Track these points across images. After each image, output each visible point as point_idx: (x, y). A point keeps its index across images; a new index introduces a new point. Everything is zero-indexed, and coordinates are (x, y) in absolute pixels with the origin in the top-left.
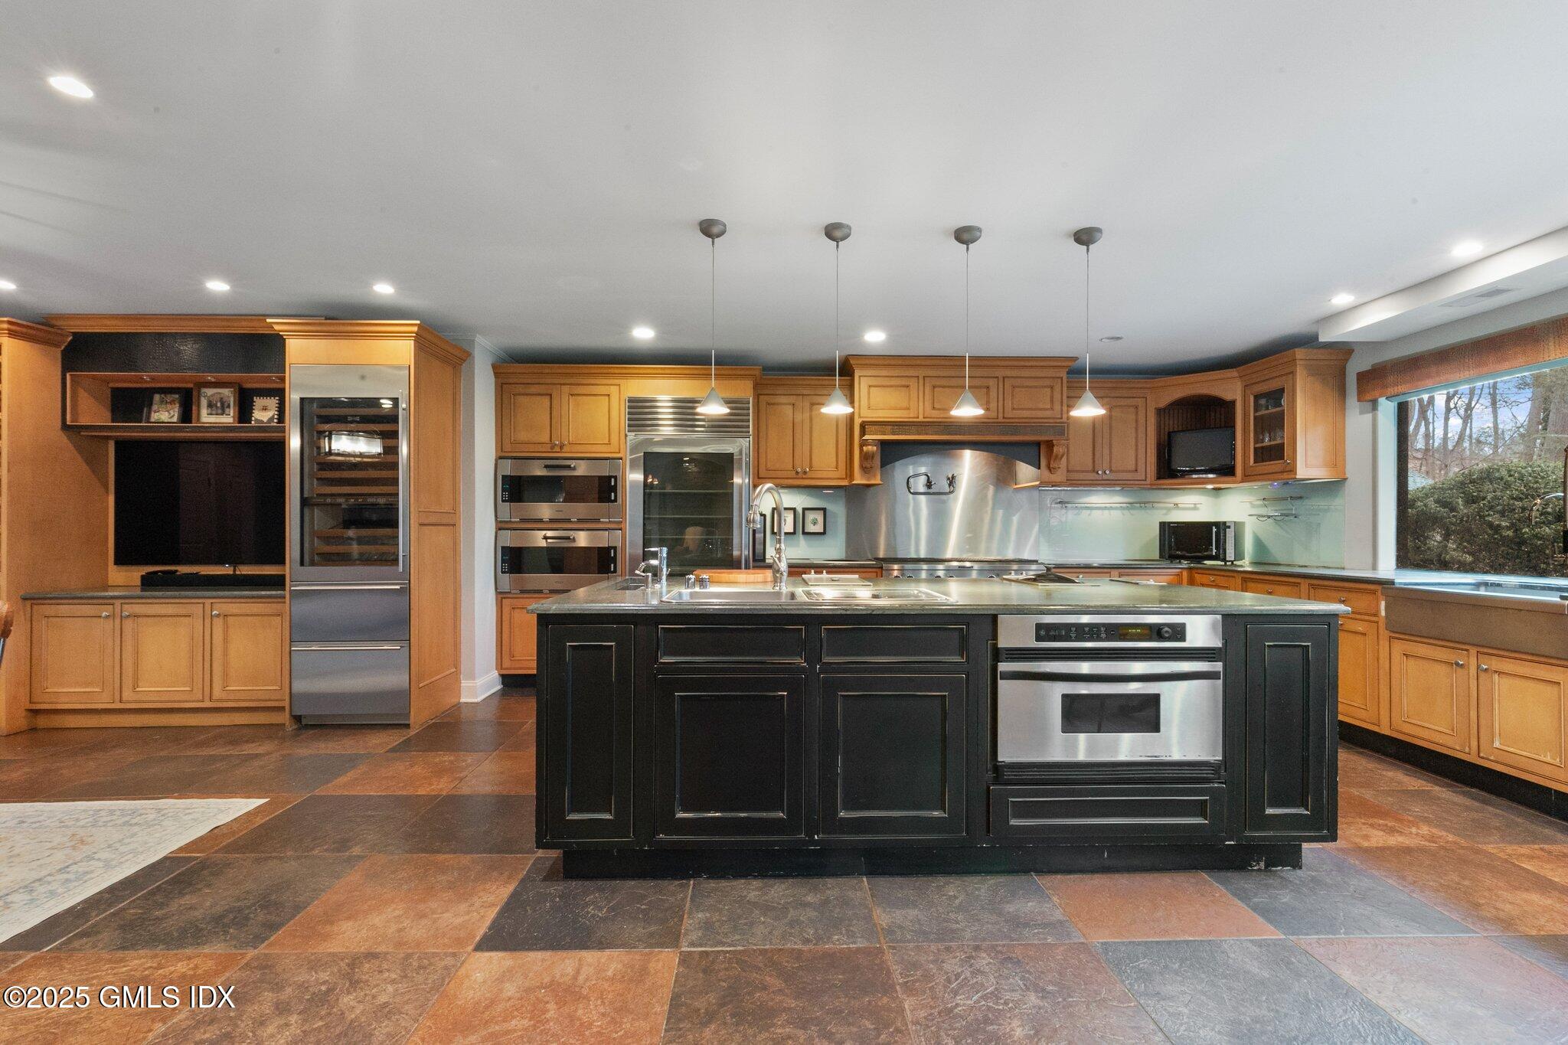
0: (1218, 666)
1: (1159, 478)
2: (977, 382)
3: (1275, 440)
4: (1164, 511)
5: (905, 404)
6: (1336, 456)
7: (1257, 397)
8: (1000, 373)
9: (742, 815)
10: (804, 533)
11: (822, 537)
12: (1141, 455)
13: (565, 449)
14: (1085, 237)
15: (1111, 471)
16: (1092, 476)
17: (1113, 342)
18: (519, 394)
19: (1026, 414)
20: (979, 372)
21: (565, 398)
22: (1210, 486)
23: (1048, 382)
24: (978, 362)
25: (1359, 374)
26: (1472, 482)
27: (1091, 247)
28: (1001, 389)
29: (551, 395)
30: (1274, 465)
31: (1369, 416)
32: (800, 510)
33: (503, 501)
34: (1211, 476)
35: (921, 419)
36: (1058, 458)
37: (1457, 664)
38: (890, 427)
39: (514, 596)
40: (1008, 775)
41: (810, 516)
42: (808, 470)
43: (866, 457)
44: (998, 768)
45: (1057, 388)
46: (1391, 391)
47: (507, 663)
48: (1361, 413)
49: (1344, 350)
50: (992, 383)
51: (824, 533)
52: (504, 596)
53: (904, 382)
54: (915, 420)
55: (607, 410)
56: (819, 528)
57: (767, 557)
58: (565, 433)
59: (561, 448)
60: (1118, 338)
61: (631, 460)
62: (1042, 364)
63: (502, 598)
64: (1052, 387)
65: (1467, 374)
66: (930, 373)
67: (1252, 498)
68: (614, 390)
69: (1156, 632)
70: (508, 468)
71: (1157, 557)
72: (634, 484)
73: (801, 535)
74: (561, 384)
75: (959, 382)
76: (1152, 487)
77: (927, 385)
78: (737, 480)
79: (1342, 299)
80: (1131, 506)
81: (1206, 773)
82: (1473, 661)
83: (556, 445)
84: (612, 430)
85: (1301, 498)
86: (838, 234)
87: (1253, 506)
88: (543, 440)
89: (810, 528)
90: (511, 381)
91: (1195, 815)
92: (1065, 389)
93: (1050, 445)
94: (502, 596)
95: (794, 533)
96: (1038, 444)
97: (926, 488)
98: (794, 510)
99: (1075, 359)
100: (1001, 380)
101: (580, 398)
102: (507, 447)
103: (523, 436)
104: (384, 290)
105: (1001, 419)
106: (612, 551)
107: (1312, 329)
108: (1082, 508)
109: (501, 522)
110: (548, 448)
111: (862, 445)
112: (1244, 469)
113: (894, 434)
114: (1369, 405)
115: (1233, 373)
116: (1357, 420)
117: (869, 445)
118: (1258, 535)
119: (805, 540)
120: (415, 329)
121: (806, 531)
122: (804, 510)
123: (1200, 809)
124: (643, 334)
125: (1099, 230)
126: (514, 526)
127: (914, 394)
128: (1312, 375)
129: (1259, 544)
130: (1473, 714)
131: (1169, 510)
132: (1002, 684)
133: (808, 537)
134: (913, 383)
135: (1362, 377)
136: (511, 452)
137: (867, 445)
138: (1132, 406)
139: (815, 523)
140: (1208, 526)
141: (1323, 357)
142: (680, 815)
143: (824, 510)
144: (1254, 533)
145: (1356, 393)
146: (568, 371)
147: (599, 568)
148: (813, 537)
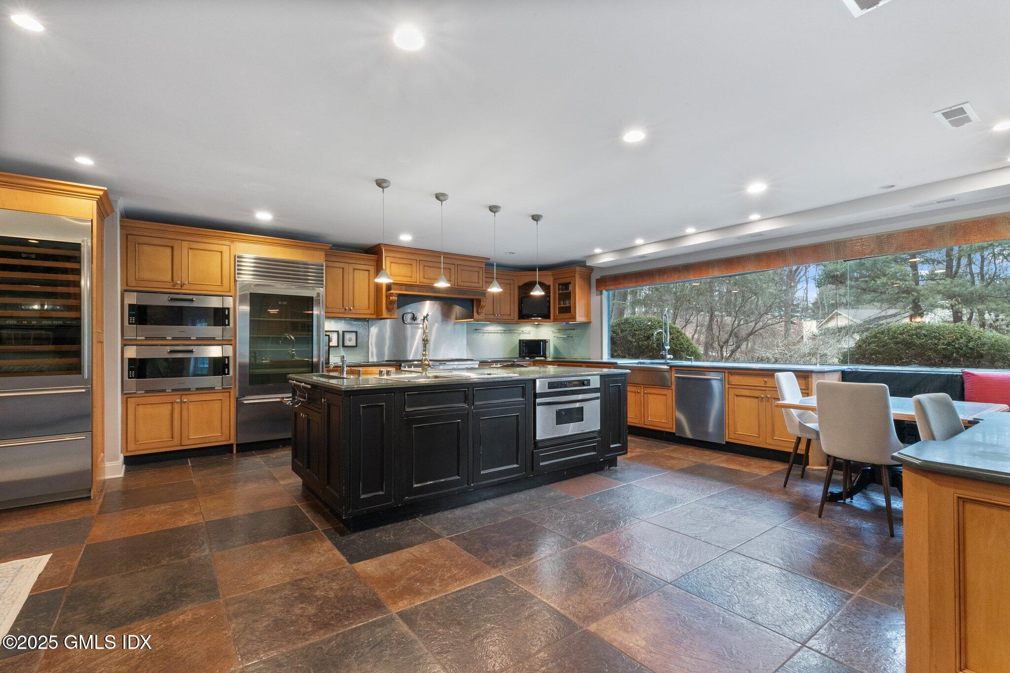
0: (598, 395)
1: (519, 319)
2: (448, 266)
3: (566, 304)
4: (517, 335)
5: (409, 275)
6: (588, 314)
7: (559, 285)
8: (456, 262)
9: (443, 480)
10: (344, 346)
11: (355, 348)
12: (512, 308)
13: (185, 287)
14: (536, 218)
15: (501, 315)
16: (492, 317)
17: (512, 254)
18: (143, 244)
19: (467, 284)
20: (448, 261)
21: (185, 251)
22: (536, 323)
23: (476, 269)
24: (449, 256)
25: (597, 280)
26: (622, 323)
27: (538, 222)
28: (456, 270)
29: (172, 247)
30: (567, 315)
31: (600, 297)
32: (341, 333)
33: (129, 324)
34: (539, 318)
35: (418, 283)
36: (483, 307)
37: (638, 392)
38: (405, 287)
39: (140, 395)
40: (540, 445)
41: (347, 336)
42: (352, 308)
43: (390, 303)
44: (536, 443)
45: (481, 272)
46: (608, 288)
47: (132, 447)
48: (597, 295)
49: (591, 269)
50: (452, 267)
51: (356, 346)
52: (129, 396)
53: (409, 262)
54: (415, 284)
55: (220, 261)
56: (353, 343)
57: (330, 361)
58: (184, 276)
59: (182, 286)
60: (513, 253)
61: (240, 296)
62: (475, 260)
63: (127, 398)
64: (478, 272)
65: (632, 285)
66: (422, 258)
67: (553, 329)
68: (225, 249)
69: (582, 383)
70: (132, 299)
71: (518, 356)
72: (243, 314)
73: (342, 348)
74: (182, 240)
75: (437, 265)
76: (517, 323)
77: (421, 264)
78: (316, 312)
79: (598, 251)
80: (505, 332)
81: (596, 435)
82: (642, 390)
83: (177, 284)
84: (224, 276)
85: (574, 329)
86: (442, 198)
87: (554, 332)
88: (164, 279)
89: (347, 343)
90: (136, 233)
91: (592, 452)
92: (484, 273)
93: (479, 301)
94: (127, 396)
95: (338, 346)
96: (472, 300)
97: (411, 320)
98: (338, 332)
99: (489, 259)
100: (456, 266)
101: (197, 251)
102: (132, 283)
103: (146, 275)
104: (84, 161)
105: (456, 287)
106: (227, 360)
107: (584, 259)
108: (485, 333)
109: (126, 340)
110: (170, 285)
111: (388, 297)
112: (554, 316)
113: (406, 290)
114: (599, 293)
115: (550, 273)
116: (595, 298)
117: (394, 296)
118: (556, 346)
119: (344, 351)
120: (101, 193)
121: (345, 345)
122: (344, 332)
123: (593, 449)
124: (264, 217)
125: (542, 216)
126: (140, 343)
127: (414, 269)
128: (581, 278)
129: (556, 349)
130: (642, 409)
131: (520, 333)
132: (538, 408)
133: (345, 348)
134: (414, 263)
135: (598, 281)
136: (136, 287)
137: (392, 296)
138: (508, 284)
139: (350, 340)
140: (539, 341)
141: (584, 271)
142: (415, 486)
143: (356, 332)
144: (554, 345)
145: (595, 286)
146: (190, 232)
147: (214, 373)
148: (351, 349)
